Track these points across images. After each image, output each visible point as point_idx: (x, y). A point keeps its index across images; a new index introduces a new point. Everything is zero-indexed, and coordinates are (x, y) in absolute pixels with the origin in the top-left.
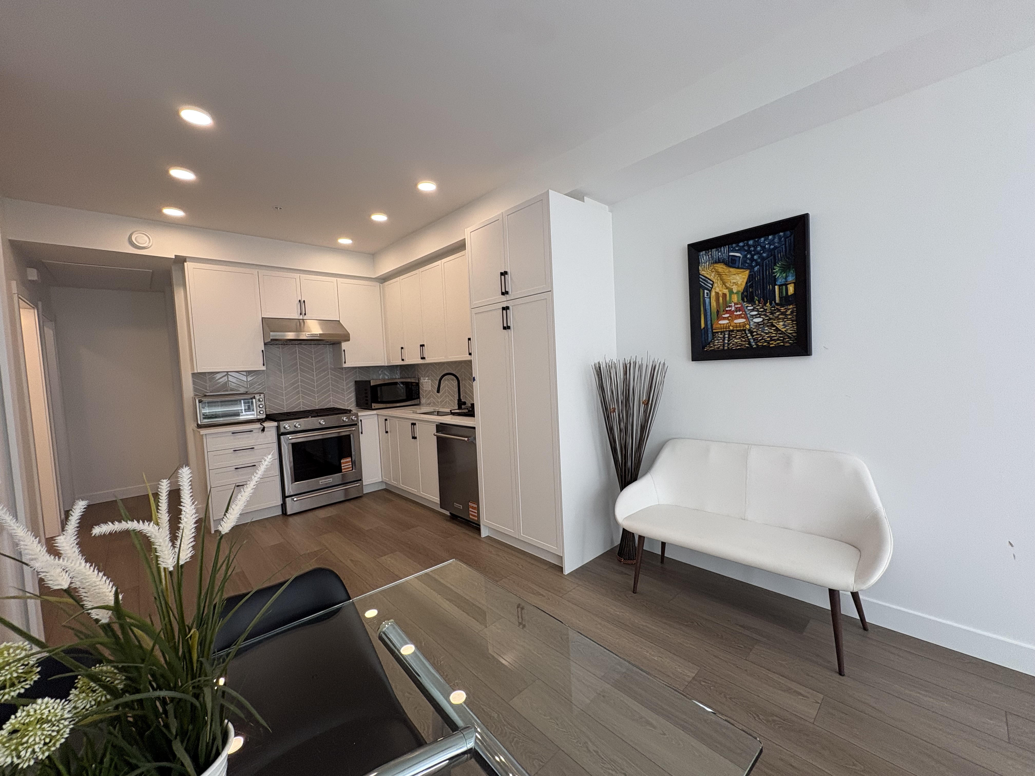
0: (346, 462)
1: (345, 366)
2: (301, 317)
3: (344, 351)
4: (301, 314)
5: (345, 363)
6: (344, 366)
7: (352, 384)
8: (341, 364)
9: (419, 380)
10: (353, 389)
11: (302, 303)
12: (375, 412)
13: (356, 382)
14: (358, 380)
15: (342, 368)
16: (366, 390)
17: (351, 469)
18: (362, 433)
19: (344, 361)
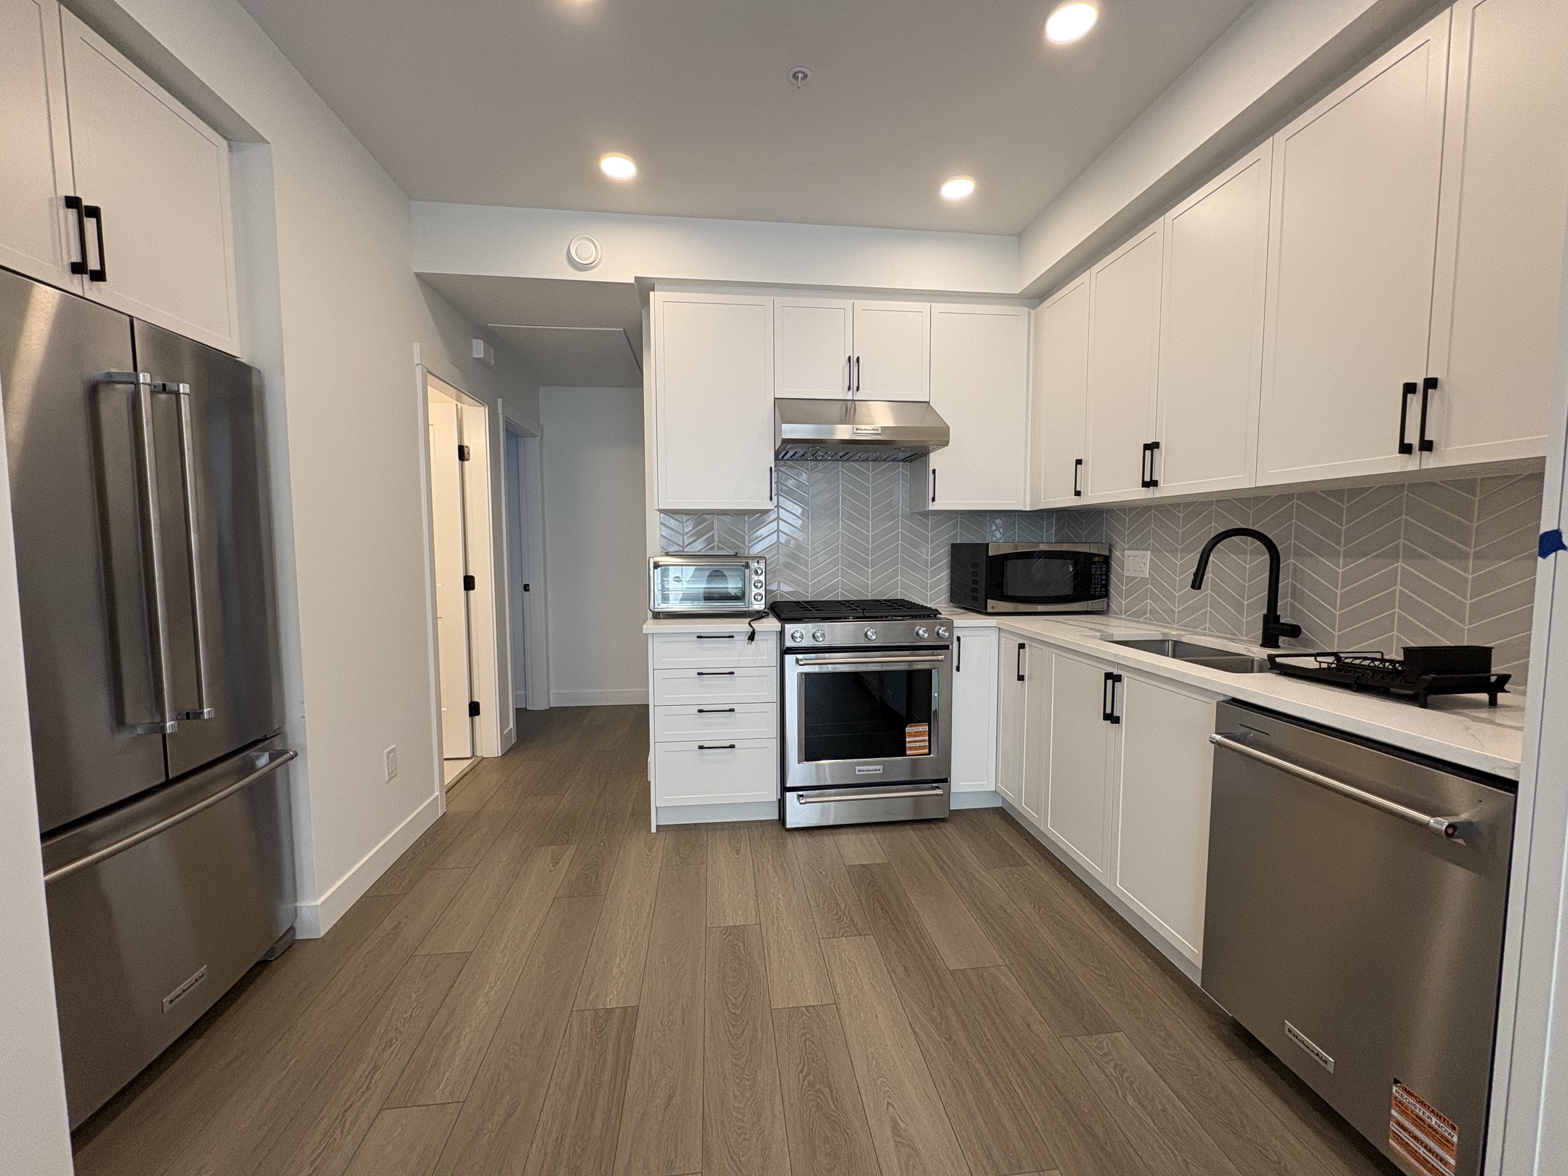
0: (917, 734)
1: (933, 507)
2: (850, 397)
3: (934, 471)
4: (849, 388)
5: (933, 500)
6: (930, 508)
7: (944, 552)
8: (925, 504)
9: (1110, 551)
10: (946, 561)
11: (854, 363)
12: (993, 621)
13: (954, 546)
14: (959, 542)
15: (927, 514)
16: (975, 565)
17: (927, 751)
18: (958, 669)
19: (931, 496)
